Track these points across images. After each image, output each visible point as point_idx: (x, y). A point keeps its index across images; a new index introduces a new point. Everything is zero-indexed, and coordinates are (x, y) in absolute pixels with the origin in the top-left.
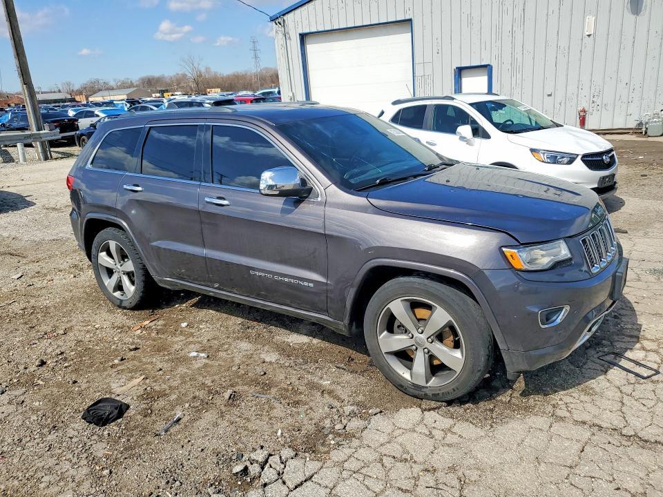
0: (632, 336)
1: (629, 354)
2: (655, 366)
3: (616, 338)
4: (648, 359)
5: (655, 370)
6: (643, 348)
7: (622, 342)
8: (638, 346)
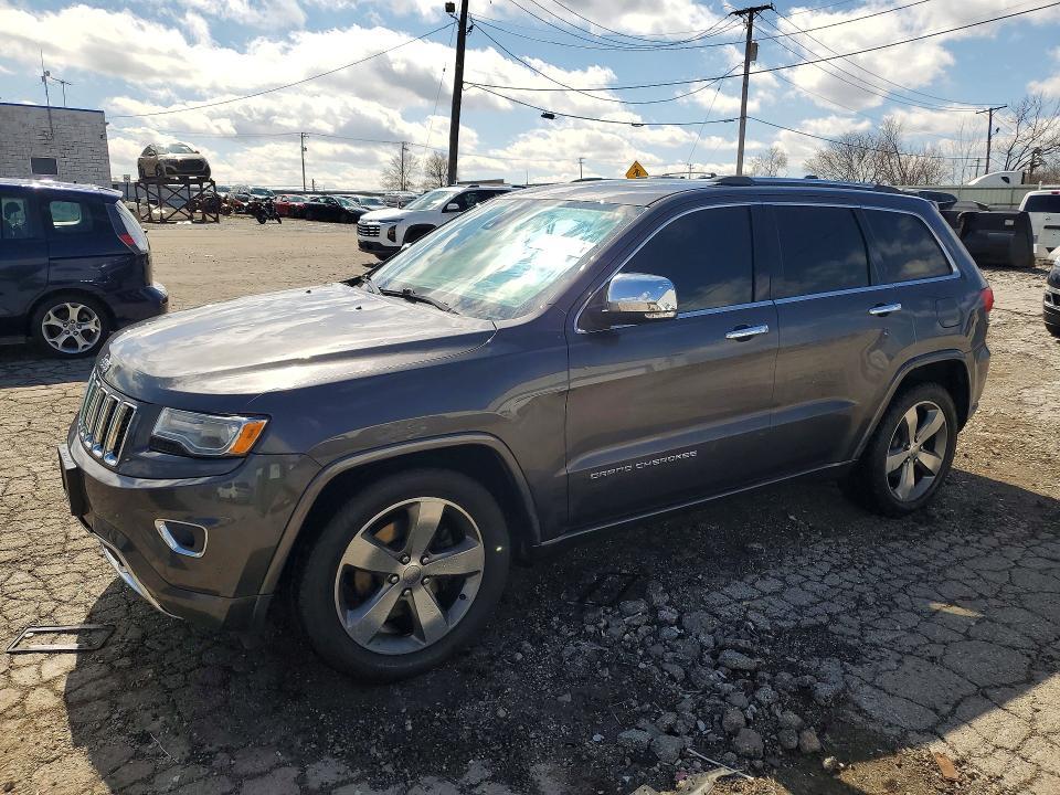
0: (84, 702)
1: (70, 661)
2: (18, 660)
3: (113, 683)
4: (34, 668)
5: (15, 653)
6: (49, 684)
7: (95, 680)
8: (61, 686)
